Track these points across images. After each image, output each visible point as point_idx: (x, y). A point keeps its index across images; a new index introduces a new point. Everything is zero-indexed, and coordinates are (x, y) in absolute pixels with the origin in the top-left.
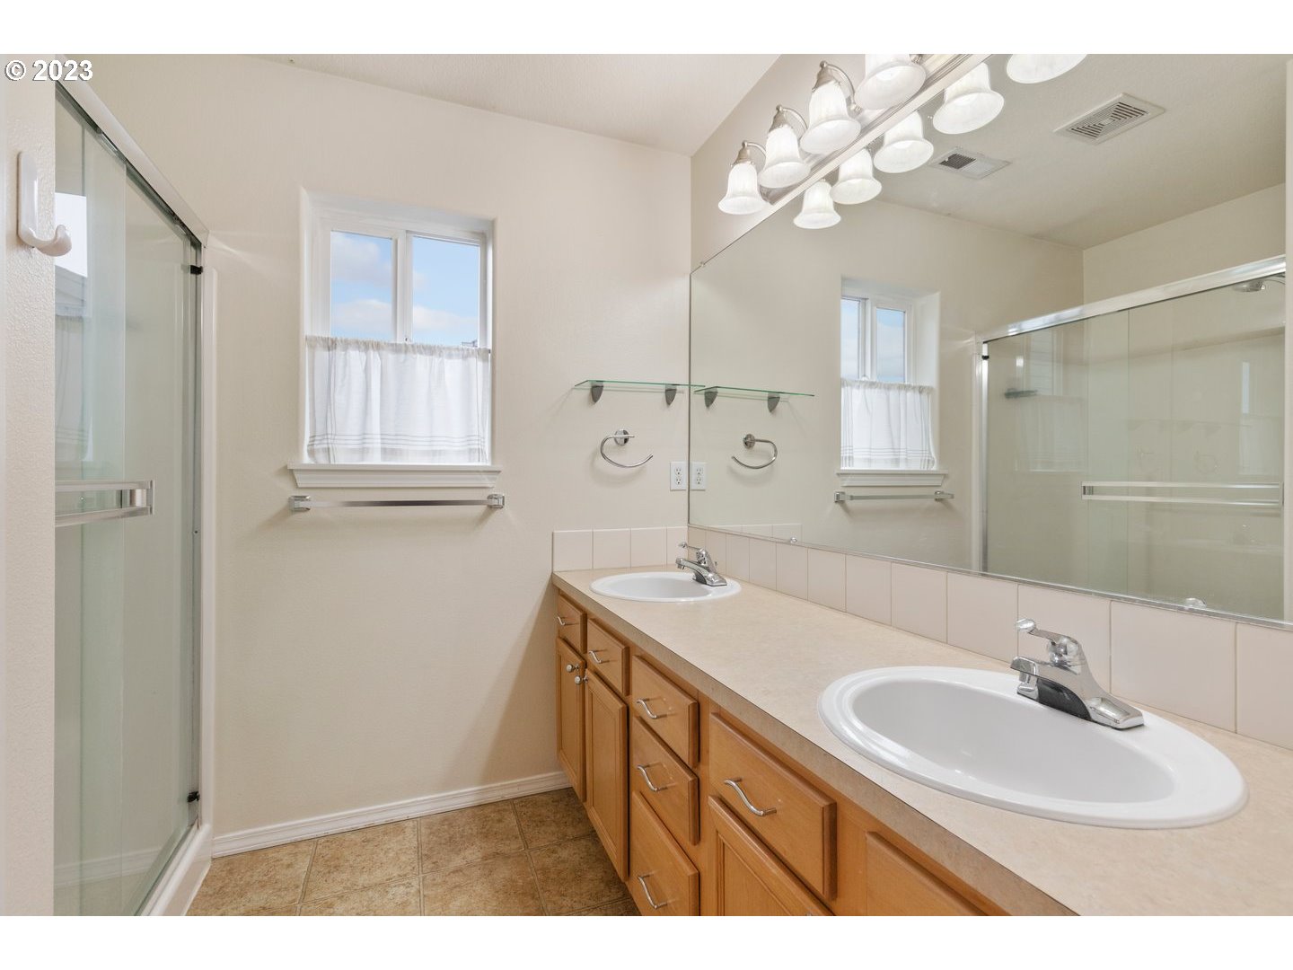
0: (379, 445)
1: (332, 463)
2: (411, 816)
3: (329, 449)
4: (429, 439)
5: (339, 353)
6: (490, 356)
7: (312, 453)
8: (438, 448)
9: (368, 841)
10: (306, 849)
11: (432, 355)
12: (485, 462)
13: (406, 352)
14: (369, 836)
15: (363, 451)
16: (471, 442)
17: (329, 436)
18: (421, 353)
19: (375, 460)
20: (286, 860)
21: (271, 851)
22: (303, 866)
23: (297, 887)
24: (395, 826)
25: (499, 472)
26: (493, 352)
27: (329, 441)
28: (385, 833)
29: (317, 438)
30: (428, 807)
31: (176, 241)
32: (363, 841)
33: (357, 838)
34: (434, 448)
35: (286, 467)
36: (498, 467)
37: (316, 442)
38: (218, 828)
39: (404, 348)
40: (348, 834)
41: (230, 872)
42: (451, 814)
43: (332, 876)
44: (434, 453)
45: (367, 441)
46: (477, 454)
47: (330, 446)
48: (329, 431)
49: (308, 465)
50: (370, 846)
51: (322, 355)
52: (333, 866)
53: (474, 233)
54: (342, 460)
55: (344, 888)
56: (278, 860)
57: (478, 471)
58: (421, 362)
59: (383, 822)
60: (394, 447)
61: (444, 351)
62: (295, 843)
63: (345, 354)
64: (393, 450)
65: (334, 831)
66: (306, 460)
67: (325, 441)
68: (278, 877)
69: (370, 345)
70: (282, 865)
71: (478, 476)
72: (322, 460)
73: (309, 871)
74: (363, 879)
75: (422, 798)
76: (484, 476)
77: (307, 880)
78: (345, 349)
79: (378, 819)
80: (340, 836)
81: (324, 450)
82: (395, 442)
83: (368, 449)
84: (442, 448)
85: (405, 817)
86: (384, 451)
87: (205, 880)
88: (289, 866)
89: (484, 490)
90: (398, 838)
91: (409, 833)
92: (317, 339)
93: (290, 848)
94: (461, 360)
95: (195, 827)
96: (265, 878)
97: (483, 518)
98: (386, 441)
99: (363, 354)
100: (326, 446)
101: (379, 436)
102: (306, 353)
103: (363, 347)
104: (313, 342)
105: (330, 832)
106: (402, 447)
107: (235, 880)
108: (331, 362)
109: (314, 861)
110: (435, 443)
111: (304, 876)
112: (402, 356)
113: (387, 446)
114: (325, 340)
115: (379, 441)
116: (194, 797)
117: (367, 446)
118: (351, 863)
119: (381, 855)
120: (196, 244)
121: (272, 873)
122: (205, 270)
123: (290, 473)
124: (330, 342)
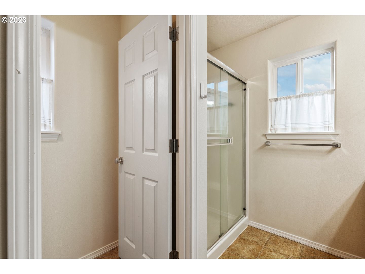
0: (291, 127)
1: (276, 132)
2: (301, 243)
3: (275, 129)
4: (308, 124)
5: (278, 101)
6: (335, 92)
7: (271, 130)
8: (311, 127)
9: (286, 242)
10: (269, 235)
11: (309, 96)
12: (332, 131)
13: (299, 97)
14: (286, 241)
15: (286, 129)
16: (325, 124)
17: (275, 125)
18: (305, 96)
19: (289, 131)
20: (263, 235)
21: (260, 230)
22: (267, 238)
23: (264, 242)
24: (296, 243)
25: (338, 134)
26: (335, 90)
27: (275, 127)
28: (291, 243)
29: (272, 126)
30: (307, 243)
31: (241, 84)
32: (284, 241)
33: (283, 240)
34: (310, 127)
35: (264, 134)
36: (337, 132)
37: (272, 127)
38: (250, 219)
39: (299, 96)
40: (280, 237)
41: (251, 230)
42: (316, 250)
43: (274, 245)
44: (310, 128)
45: (287, 126)
46: (328, 128)
47: (276, 128)
48: (275, 124)
49: (270, 133)
50: (286, 244)
51: (274, 103)
52: (275, 243)
53: (328, 49)
54: (279, 131)
55: (276, 250)
56: (261, 233)
57: (328, 134)
58: (305, 100)
59: (291, 239)
60: (295, 127)
61: (314, 94)
62: (266, 232)
63: (280, 102)
64: (294, 128)
65: (277, 234)
66: (269, 132)
67: (274, 127)
68: (261, 237)
69: (288, 98)
70: (262, 235)
71: (328, 136)
72: (273, 132)
73: (268, 240)
74: (281, 251)
75: (305, 239)
76: (331, 136)
77: (267, 242)
78: (280, 100)
79: (290, 238)
80: (278, 236)
81: (274, 129)
82: (295, 126)
83: (287, 128)
84: (312, 127)
85: (299, 242)
86: (292, 128)
87: (246, 229)
88: (264, 236)
89: (331, 141)
90: (295, 247)
91: (299, 247)
92: (272, 99)
93: (265, 232)
94: (321, 96)
95: (245, 216)
96: (258, 236)
97: (330, 151)
98: (292, 126)
99: (286, 101)
100: (274, 128)
101: (290, 124)
102: (269, 104)
103: (285, 99)
104: (271, 100)
105: (276, 234)
106: (297, 127)
107: (252, 232)
108: (276, 105)
109: (270, 239)
110: (310, 125)
111: (267, 241)
112: (298, 99)
113: (292, 127)
114: (275, 99)
115: (291, 126)
116: (244, 209)
117: (286, 127)
118: (279, 245)
119: (289, 248)
120: (245, 84)
121: (260, 236)
122: (247, 89)
123: (265, 135)
124: (276, 99)
